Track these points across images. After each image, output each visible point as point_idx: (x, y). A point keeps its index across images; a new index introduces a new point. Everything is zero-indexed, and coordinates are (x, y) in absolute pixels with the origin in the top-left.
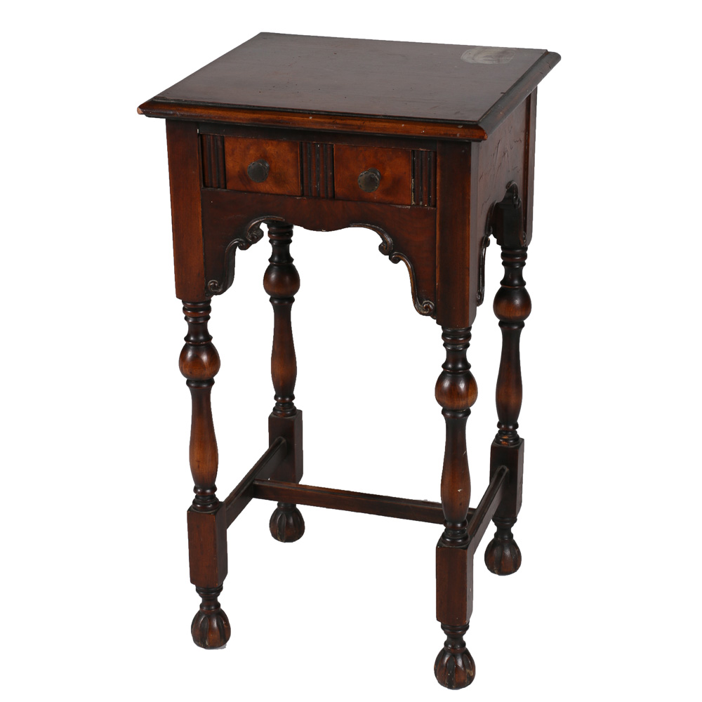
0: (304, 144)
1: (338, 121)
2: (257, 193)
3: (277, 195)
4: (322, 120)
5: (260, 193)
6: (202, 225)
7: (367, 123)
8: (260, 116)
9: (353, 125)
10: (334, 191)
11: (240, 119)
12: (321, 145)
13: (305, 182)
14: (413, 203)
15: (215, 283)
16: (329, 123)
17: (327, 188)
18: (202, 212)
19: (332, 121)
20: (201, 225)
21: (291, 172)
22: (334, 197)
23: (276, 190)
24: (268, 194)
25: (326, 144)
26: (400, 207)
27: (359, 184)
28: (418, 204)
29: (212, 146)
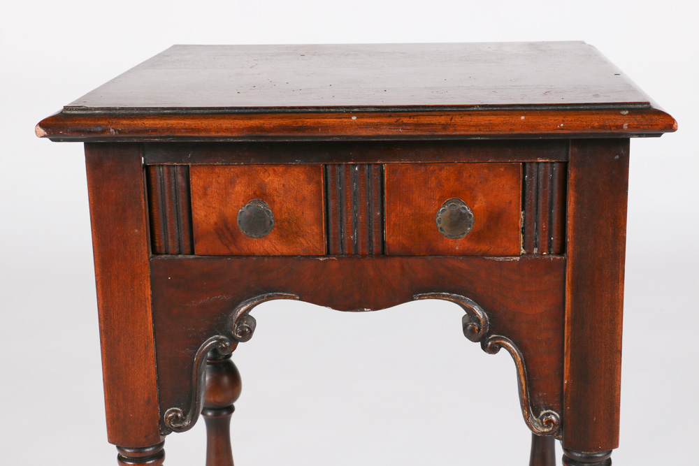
0: (329, 168)
1: (405, 120)
2: (248, 256)
3: (284, 256)
4: (376, 121)
5: (254, 255)
6: (153, 319)
7: (458, 120)
8: (261, 121)
9: (433, 124)
10: (383, 242)
11: (227, 130)
12: (361, 167)
13: (331, 231)
14: (523, 251)
15: (177, 411)
16: (390, 124)
17: (370, 237)
18: (152, 296)
19: (392, 120)
20: (150, 319)
21: (309, 216)
22: (384, 253)
23: (283, 249)
24: (268, 256)
25: (369, 165)
26: (501, 259)
27: (439, 226)
28: (529, 253)
29: (166, 184)
